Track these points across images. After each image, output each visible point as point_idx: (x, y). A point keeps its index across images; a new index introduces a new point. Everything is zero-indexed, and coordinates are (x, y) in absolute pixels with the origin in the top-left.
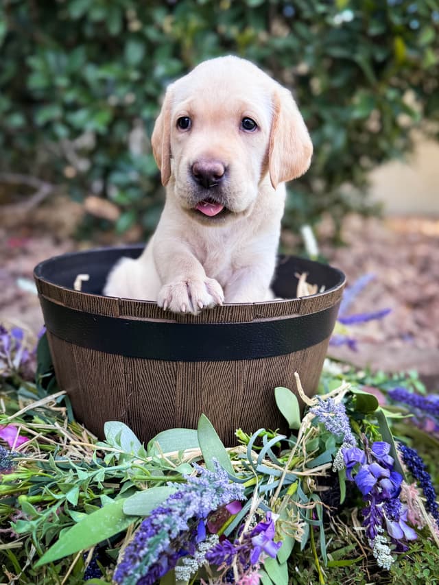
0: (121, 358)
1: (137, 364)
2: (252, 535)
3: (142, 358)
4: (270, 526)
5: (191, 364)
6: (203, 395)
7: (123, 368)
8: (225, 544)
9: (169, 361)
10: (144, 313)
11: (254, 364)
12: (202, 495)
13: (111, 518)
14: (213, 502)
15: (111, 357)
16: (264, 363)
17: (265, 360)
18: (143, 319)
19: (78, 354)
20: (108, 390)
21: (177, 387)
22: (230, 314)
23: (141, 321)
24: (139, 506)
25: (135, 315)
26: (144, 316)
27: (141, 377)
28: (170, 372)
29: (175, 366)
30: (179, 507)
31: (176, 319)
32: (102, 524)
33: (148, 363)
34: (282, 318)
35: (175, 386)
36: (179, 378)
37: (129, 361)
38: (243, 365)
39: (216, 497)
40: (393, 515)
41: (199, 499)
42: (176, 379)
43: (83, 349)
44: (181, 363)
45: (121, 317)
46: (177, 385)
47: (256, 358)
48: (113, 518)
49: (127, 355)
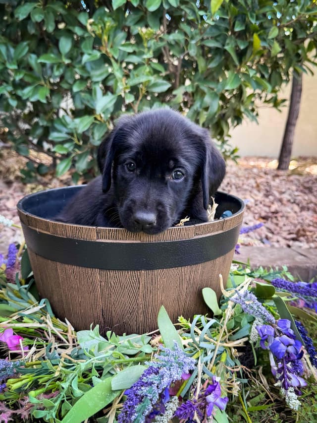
0: (97, 270)
1: (110, 274)
2: (206, 395)
3: (113, 270)
4: (217, 387)
5: (150, 272)
6: (158, 293)
7: (99, 278)
8: (188, 404)
9: (134, 270)
10: (116, 237)
11: (194, 269)
12: (170, 370)
13: (101, 394)
14: (178, 374)
15: (89, 270)
16: (200, 266)
17: (201, 265)
18: (115, 241)
19: (62, 270)
20: (87, 295)
21: (140, 289)
22: (179, 234)
23: (114, 243)
24: (120, 383)
25: (109, 239)
26: (116, 239)
27: (113, 284)
28: (135, 279)
29: (139, 274)
30: (156, 380)
31: (140, 240)
32: (96, 399)
33: (118, 274)
34: (213, 234)
35: (139, 288)
36: (142, 283)
37: (103, 272)
38: (186, 269)
39: (179, 370)
40: (299, 371)
41: (168, 372)
42: (139, 283)
43: (66, 266)
44: (143, 272)
45: (98, 241)
46: (140, 287)
47: (195, 264)
48: (103, 393)
49: (101, 269)
